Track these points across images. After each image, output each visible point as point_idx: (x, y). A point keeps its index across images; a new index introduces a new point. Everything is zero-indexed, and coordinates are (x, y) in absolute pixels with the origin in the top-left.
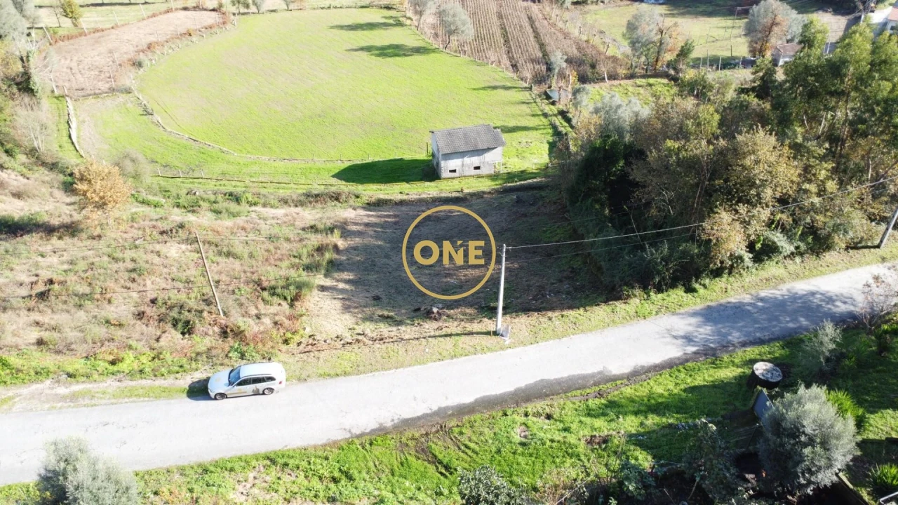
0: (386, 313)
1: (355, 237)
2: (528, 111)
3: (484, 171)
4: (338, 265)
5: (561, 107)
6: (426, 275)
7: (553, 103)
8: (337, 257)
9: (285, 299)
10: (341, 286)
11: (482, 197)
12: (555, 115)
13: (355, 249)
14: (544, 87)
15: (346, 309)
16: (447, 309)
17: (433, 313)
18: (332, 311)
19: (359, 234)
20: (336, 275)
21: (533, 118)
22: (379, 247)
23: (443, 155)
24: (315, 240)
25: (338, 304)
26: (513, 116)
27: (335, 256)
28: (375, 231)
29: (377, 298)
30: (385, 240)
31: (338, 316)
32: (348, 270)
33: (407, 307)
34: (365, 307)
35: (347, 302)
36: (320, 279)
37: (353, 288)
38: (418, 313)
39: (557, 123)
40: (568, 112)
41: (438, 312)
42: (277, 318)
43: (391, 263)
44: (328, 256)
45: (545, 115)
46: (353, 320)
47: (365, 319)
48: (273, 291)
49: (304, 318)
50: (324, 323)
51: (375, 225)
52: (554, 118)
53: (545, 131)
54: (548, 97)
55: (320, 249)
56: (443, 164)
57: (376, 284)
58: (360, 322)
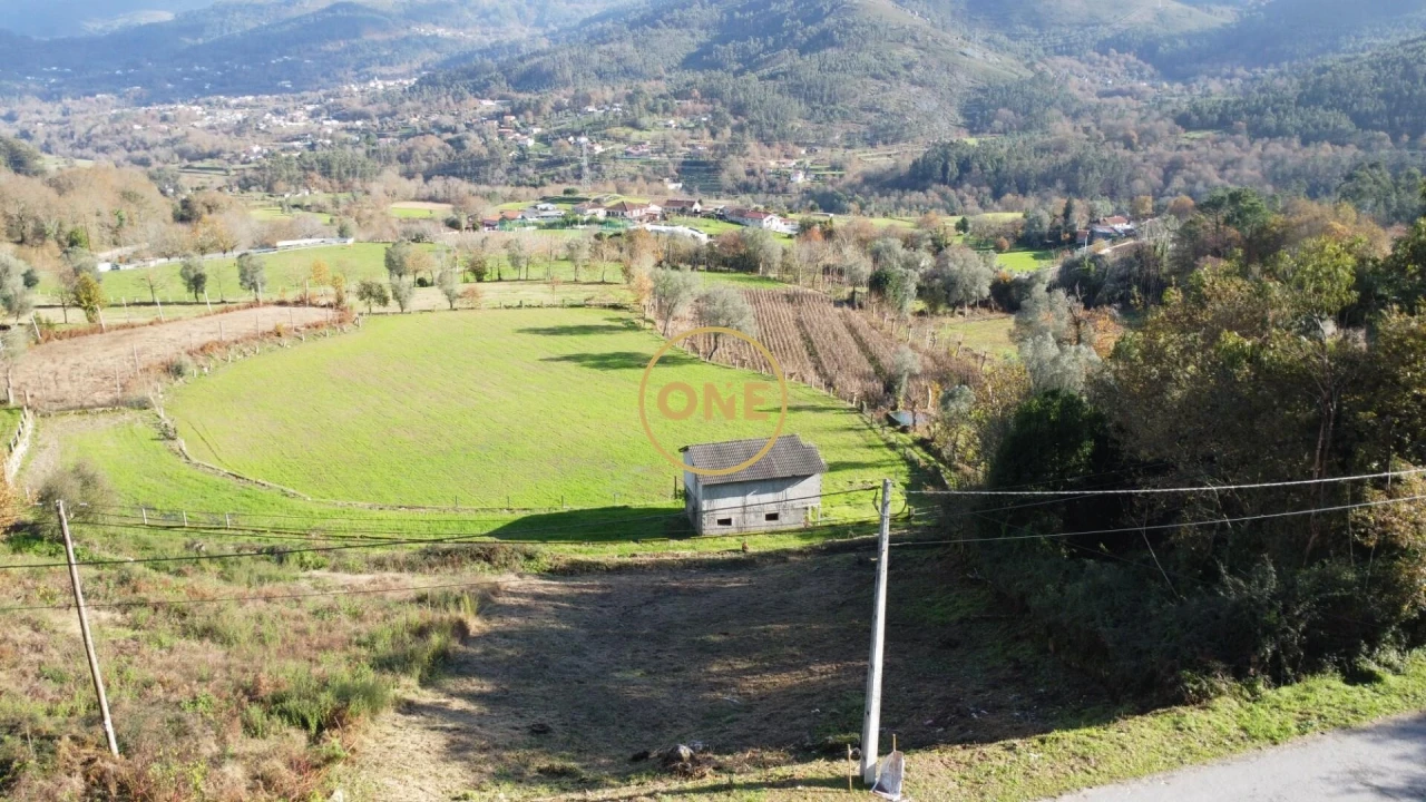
0: (558, 764)
1: (511, 615)
2: (859, 440)
3: (786, 521)
4: (461, 664)
5: (921, 433)
6: (663, 685)
7: (904, 430)
8: (461, 648)
9: (305, 725)
10: (458, 704)
11: (785, 560)
12: (910, 446)
13: (505, 635)
14: (884, 410)
15: (456, 751)
16: (718, 752)
17: (680, 758)
18: (419, 755)
19: (522, 610)
20: (451, 684)
21: (870, 451)
22: (561, 633)
23: (705, 487)
24: (416, 615)
25: (438, 741)
26: (833, 447)
27: (456, 645)
28: (556, 607)
29: (540, 731)
30: (576, 622)
31: (432, 768)
32: (480, 675)
33: (613, 753)
34: (506, 748)
35: (463, 738)
36: (408, 687)
37: (486, 710)
38: (643, 764)
39: (916, 456)
40: (933, 440)
41: (692, 758)
42: (265, 766)
43: (584, 663)
44: (436, 639)
45: (892, 446)
46: (472, 778)
47: (500, 777)
48: (276, 705)
49: (339, 767)
50: (387, 781)
51: (560, 598)
52: (909, 450)
53: (893, 469)
54: (892, 422)
55: (421, 632)
56: (705, 505)
57: (542, 702)
58: (488, 784)
